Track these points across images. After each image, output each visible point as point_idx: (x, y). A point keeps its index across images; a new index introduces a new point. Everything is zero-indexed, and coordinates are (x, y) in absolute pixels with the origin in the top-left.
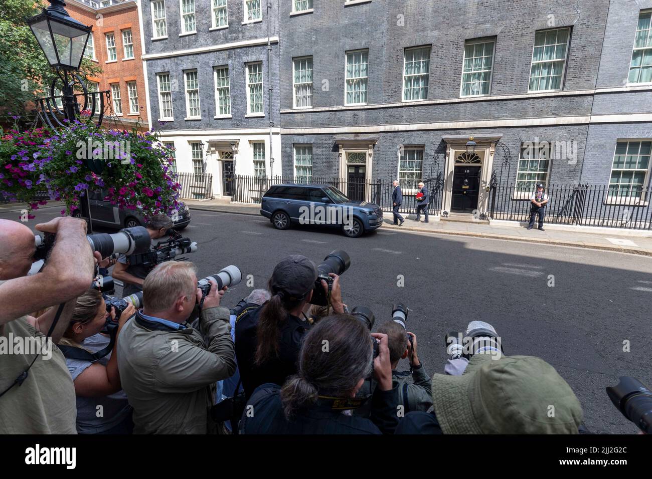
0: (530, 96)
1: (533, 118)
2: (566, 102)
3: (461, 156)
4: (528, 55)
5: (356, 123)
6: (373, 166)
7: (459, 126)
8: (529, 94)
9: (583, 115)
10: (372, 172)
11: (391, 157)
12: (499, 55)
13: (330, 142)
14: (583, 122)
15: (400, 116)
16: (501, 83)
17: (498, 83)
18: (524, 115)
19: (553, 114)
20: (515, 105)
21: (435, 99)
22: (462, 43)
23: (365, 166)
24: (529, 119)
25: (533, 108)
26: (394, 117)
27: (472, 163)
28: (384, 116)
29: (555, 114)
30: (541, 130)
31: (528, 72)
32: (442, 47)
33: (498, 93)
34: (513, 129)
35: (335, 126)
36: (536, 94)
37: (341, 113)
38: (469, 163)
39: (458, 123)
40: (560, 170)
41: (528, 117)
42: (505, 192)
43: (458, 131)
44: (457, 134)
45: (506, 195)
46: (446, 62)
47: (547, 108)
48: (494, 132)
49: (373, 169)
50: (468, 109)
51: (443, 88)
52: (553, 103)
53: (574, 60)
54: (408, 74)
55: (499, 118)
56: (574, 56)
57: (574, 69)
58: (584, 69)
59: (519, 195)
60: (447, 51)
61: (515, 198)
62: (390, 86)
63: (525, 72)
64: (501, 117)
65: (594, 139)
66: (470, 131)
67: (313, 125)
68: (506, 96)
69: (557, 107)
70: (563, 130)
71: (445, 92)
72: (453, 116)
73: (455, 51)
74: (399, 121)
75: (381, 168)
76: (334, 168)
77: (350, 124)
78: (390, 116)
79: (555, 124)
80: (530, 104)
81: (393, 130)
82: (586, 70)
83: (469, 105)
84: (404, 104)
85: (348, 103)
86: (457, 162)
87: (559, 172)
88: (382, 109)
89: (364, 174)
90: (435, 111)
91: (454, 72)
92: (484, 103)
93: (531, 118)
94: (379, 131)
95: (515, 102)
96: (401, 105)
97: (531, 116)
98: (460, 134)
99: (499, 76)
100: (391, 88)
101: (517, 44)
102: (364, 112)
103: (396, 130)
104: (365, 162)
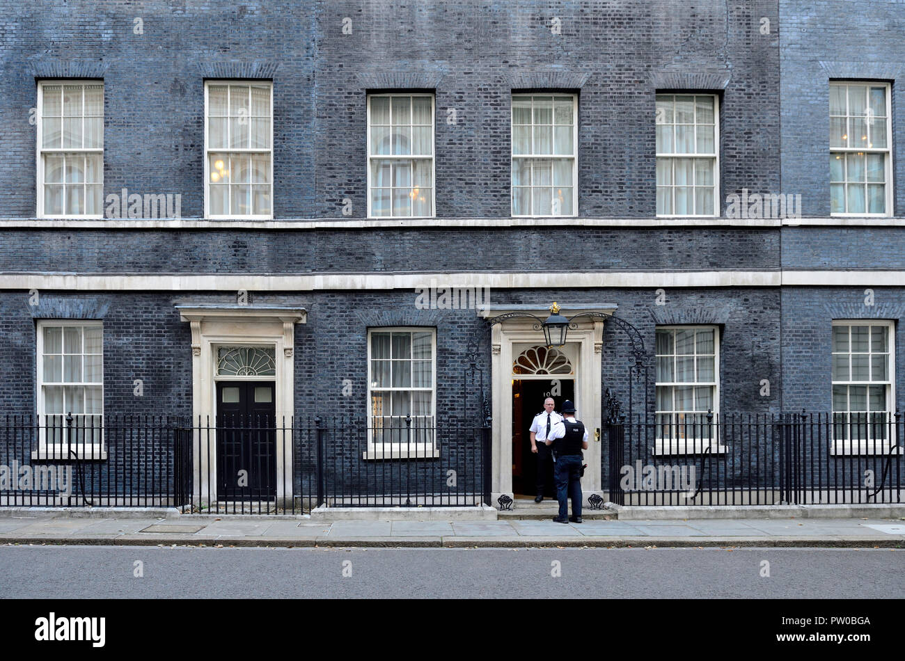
0: (662, 223)
1: (676, 272)
2: (731, 242)
3: (526, 356)
4: (646, 138)
5: (242, 266)
6: (296, 383)
7: (516, 282)
8: (659, 219)
9: (766, 269)
10: (295, 399)
11: (347, 360)
12: (590, 132)
13: (162, 316)
14: (769, 283)
15: (366, 254)
16: (600, 192)
17: (593, 192)
18: (654, 265)
19: (712, 264)
20: (635, 241)
21: (453, 216)
22: (505, 96)
23: (272, 385)
24: (667, 272)
25: (671, 249)
26: (350, 254)
27: (552, 373)
28: (323, 250)
29: (715, 266)
30: (693, 298)
31: (651, 173)
32: (461, 99)
33: (596, 211)
34: (635, 292)
35: (177, 270)
36: (673, 219)
37: (196, 239)
38: (545, 373)
39: (514, 276)
40: (741, 384)
41: (664, 267)
42: (635, 440)
43: (514, 295)
44: (513, 303)
45: (639, 445)
46: (472, 133)
47: (698, 250)
48: (596, 300)
49: (295, 392)
50: (534, 244)
51: (468, 192)
52: (708, 241)
53: (735, 157)
54: (377, 153)
55: (604, 268)
56: (733, 149)
57: (737, 176)
58: (756, 176)
59: (667, 446)
60: (473, 110)
61: (659, 453)
62: (334, 177)
63: (646, 172)
64: (607, 267)
65: (794, 320)
66: (543, 296)
67: (104, 268)
68: (614, 221)
69: (717, 249)
70: (734, 300)
71: (477, 202)
72: (500, 259)
73: (490, 111)
74: (362, 264)
75: (321, 387)
76: (175, 390)
77: (221, 269)
78: (340, 251)
79: (719, 284)
80: (665, 241)
81: (348, 287)
82: (758, 180)
83: (535, 236)
84: (374, 224)
85: (212, 213)
86: (518, 370)
87: (738, 390)
88: (314, 234)
89: (271, 407)
90: (454, 246)
91: (492, 158)
92: (566, 233)
93: (671, 272)
94: (311, 288)
95: (633, 236)
96: (369, 224)
97: (670, 267)
98: (520, 303)
99: (595, 175)
100: (336, 181)
101: (624, 113)
102: (264, 239)
103: (359, 287)
104: (274, 374)
